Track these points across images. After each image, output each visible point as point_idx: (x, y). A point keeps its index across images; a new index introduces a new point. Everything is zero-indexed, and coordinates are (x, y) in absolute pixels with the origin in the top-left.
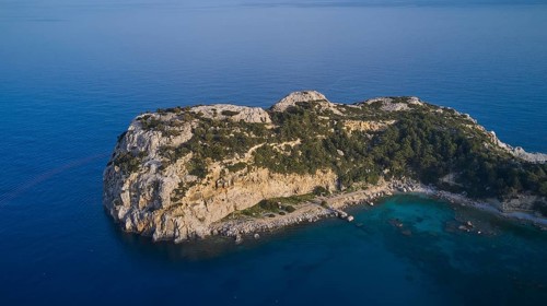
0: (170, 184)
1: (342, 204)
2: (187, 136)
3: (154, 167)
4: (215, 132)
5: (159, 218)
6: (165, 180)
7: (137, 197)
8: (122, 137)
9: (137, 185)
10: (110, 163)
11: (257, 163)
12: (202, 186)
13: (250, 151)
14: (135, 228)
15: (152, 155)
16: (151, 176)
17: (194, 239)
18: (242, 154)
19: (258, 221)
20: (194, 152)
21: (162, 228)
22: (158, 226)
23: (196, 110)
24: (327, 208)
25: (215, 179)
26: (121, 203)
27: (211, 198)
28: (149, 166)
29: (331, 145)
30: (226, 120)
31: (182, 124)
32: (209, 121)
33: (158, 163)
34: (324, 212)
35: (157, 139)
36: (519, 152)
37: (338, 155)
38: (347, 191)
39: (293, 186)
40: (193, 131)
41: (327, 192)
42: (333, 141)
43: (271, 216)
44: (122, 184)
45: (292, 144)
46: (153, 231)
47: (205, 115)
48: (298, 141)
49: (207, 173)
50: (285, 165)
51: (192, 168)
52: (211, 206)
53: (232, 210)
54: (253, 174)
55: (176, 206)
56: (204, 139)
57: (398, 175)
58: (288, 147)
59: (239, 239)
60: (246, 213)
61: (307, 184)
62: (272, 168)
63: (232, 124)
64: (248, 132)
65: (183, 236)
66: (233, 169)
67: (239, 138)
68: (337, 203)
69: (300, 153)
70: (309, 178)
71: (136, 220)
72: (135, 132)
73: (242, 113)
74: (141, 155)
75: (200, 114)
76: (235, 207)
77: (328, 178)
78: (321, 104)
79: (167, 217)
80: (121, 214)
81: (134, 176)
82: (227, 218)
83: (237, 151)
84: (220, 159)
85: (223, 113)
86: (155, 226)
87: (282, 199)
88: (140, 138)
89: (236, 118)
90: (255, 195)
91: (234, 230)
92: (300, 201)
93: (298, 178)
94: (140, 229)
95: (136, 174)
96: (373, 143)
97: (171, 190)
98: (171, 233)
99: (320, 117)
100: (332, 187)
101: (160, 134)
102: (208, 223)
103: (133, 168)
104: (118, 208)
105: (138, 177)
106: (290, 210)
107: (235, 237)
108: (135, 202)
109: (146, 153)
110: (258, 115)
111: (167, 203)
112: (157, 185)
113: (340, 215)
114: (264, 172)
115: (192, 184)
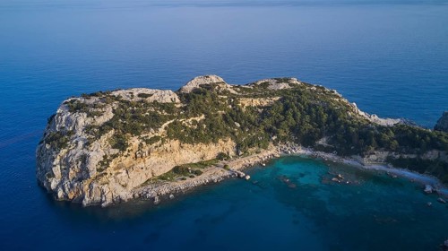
0: (95, 157)
1: (240, 166)
2: (108, 115)
3: (81, 144)
4: (133, 112)
5: (87, 187)
6: (91, 154)
7: (67, 169)
8: (51, 119)
9: (66, 160)
10: (42, 142)
11: (169, 136)
12: (123, 158)
13: (163, 126)
14: (66, 196)
15: (79, 133)
16: (79, 151)
17: (118, 203)
18: (156, 129)
19: (173, 184)
20: (115, 129)
21: (90, 195)
22: (87, 194)
23: (116, 94)
24: (229, 170)
25: (134, 151)
26: (52, 175)
27: (132, 167)
28: (77, 143)
29: (230, 119)
30: (142, 101)
31: (104, 106)
32: (127, 103)
33: (84, 140)
34: (227, 173)
35: (83, 120)
36: (374, 118)
37: (235, 127)
38: (243, 156)
39: (200, 154)
40: (114, 111)
41: (228, 157)
42: (231, 115)
43: (183, 179)
44: (53, 159)
45: (198, 119)
46: (83, 198)
47: (124, 98)
48: (203, 117)
49: (128, 146)
50: (193, 137)
51: (114, 143)
52: (132, 174)
53: (150, 176)
54: (166, 146)
55: (102, 175)
56: (123, 118)
57: (284, 140)
58: (195, 122)
59: (157, 200)
60: (162, 178)
61: (211, 151)
62: (182, 139)
63: (147, 105)
64: (160, 110)
65: (109, 201)
66: (149, 142)
67: (154, 116)
68: (236, 166)
69: (205, 126)
70: (213, 146)
71: (67, 190)
72: (63, 114)
73: (155, 95)
74: (69, 133)
75: (119, 97)
76: (153, 174)
77: (228, 145)
78: (220, 85)
79: (95, 185)
80: (53, 186)
81: (63, 152)
82: (146, 183)
83: (153, 127)
84: (139, 134)
85: (140, 95)
86: (84, 194)
87: (191, 165)
88: (68, 120)
89: (150, 99)
90: (169, 163)
91: (153, 193)
92: (206, 165)
93: (204, 147)
94: (71, 197)
95: (66, 150)
96: (263, 115)
97: (97, 162)
98: (98, 198)
99: (220, 97)
100: (232, 153)
101: (85, 115)
102: (130, 188)
103: (63, 145)
104: (50, 180)
105: (68, 153)
106: (198, 173)
107: (153, 199)
108: (65, 174)
109: (74, 132)
110: (168, 96)
111: (93, 174)
112: (84, 159)
113: (239, 175)
114: (176, 143)
115: (115, 156)
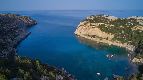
11: (98, 27)
13: (99, 24)
27: (85, 29)
45: (111, 26)
54: (96, 29)
62: (101, 29)
64: (104, 20)
76: (88, 34)
84: (91, 23)
99: (129, 23)
100: (110, 39)
115: (83, 25)
